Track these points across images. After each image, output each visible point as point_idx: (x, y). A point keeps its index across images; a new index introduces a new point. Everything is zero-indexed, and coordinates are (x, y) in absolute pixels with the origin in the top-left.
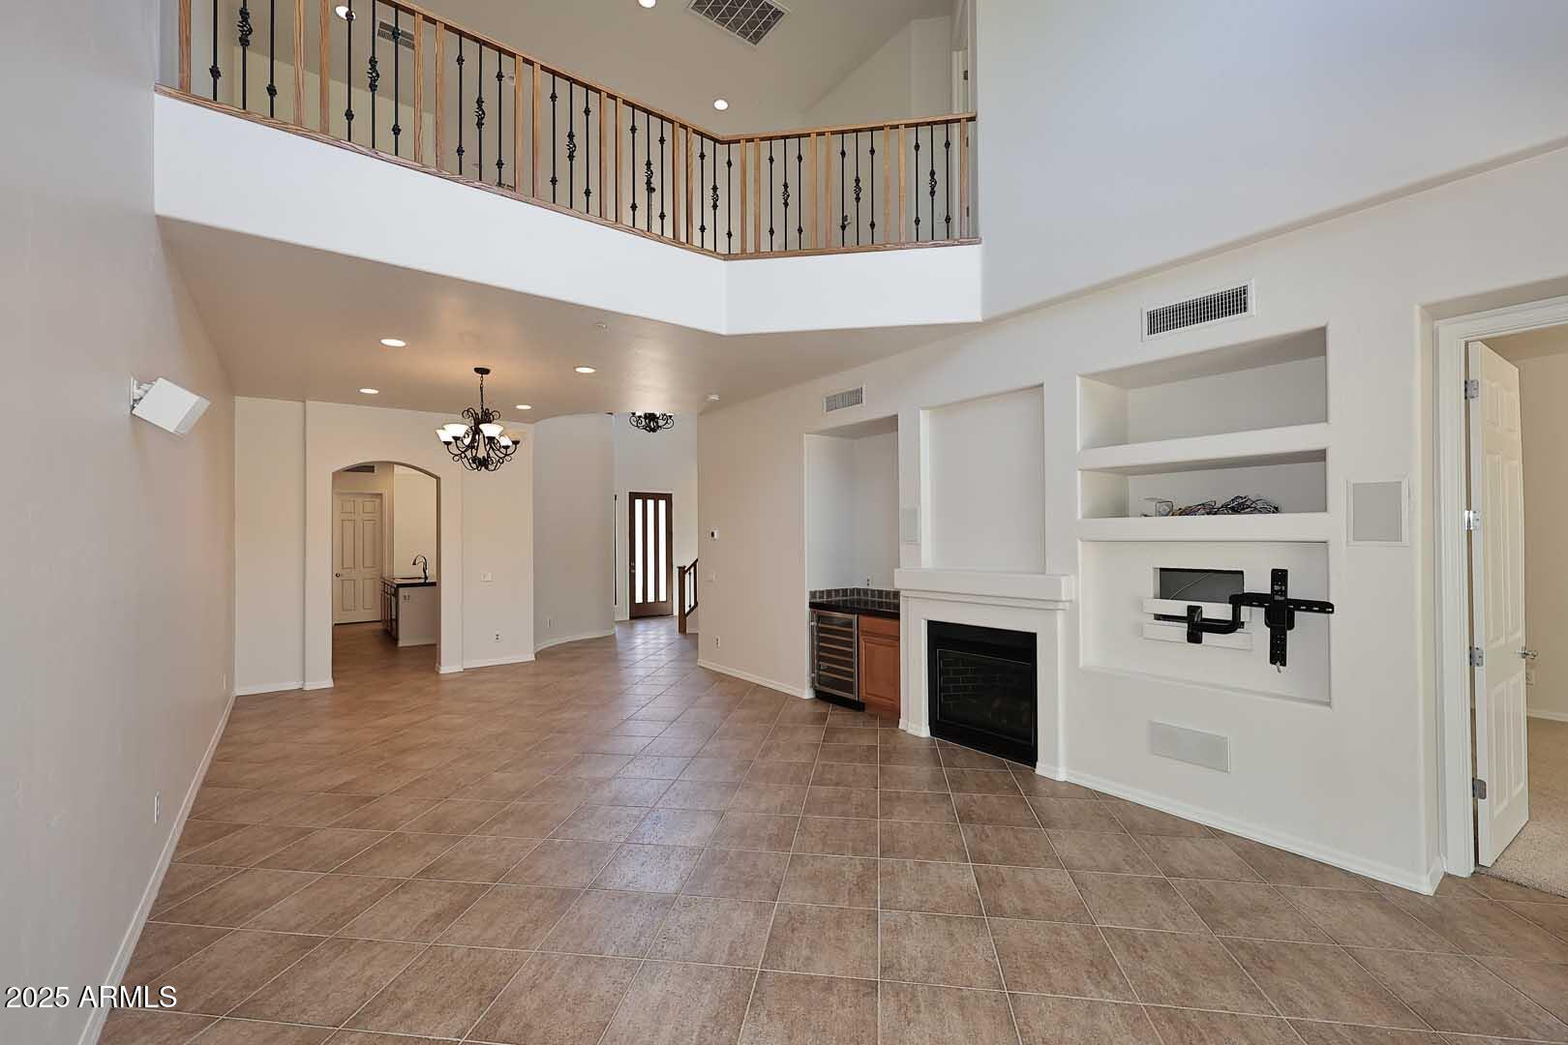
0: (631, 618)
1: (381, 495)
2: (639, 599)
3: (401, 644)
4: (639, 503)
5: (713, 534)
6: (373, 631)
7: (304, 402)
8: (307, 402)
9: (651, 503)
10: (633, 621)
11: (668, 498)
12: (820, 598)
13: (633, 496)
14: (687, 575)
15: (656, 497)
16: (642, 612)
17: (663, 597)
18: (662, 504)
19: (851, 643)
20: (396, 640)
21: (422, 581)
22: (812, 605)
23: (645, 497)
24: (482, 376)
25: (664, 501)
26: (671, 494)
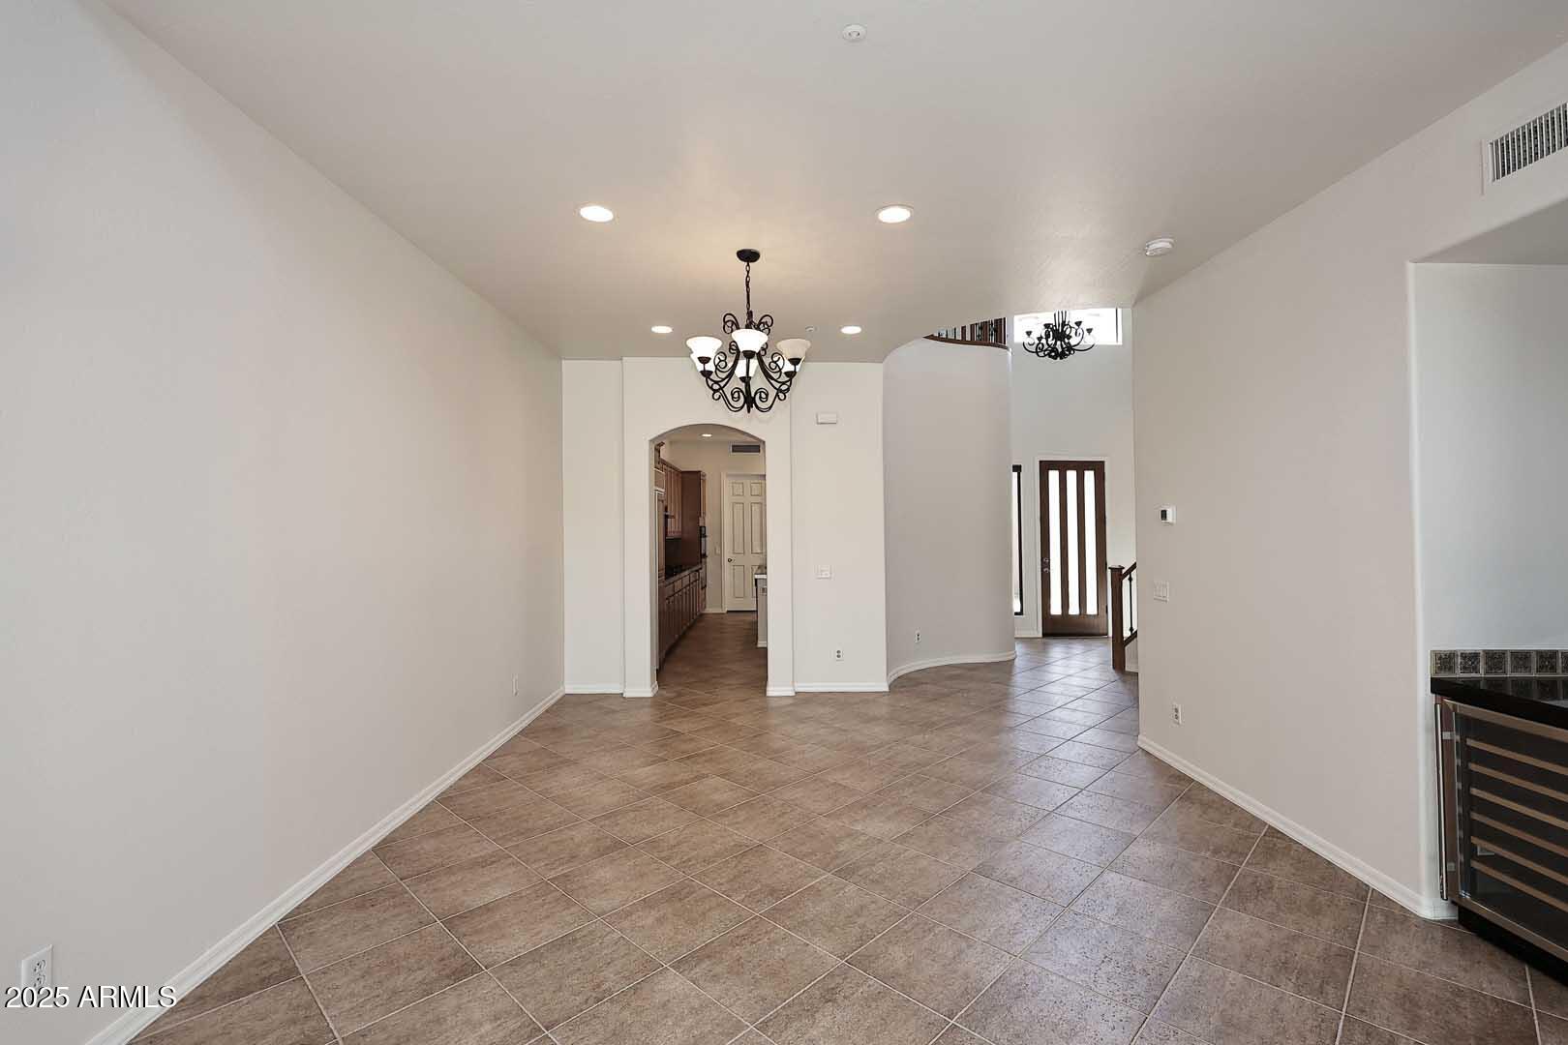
0: (1045, 635)
2: (1056, 609)
3: (760, 643)
4: (1054, 476)
5: (1164, 514)
7: (622, 361)
8: (625, 359)
9: (1071, 476)
10: (1045, 640)
11: (1098, 468)
12: (1465, 669)
13: (1046, 467)
14: (1126, 581)
15: (1081, 467)
16: (1060, 629)
17: (1092, 608)
18: (1089, 476)
20: (757, 638)
22: (1438, 687)
23: (1063, 467)
24: (748, 265)
25: (1092, 473)
26: (1103, 462)
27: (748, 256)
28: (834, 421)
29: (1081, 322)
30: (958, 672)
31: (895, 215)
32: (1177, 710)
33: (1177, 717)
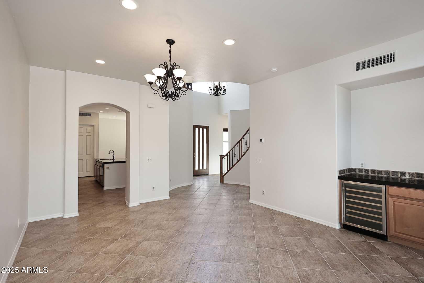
1: (94, 125)
2: (197, 168)
3: (105, 188)
4: (197, 129)
5: (261, 140)
6: (91, 181)
7: (66, 71)
8: (67, 71)
9: (201, 130)
10: (194, 177)
11: (207, 128)
12: (344, 173)
13: (195, 127)
14: (223, 159)
15: (203, 127)
16: (198, 174)
19: (381, 201)
20: (103, 187)
21: (112, 161)
22: (340, 178)
23: (199, 127)
24: (170, 45)
25: (206, 129)
26: (208, 126)
27: (170, 42)
28: (154, 107)
29: (225, 87)
30: (184, 189)
31: (229, 42)
32: (264, 191)
33: (264, 193)
